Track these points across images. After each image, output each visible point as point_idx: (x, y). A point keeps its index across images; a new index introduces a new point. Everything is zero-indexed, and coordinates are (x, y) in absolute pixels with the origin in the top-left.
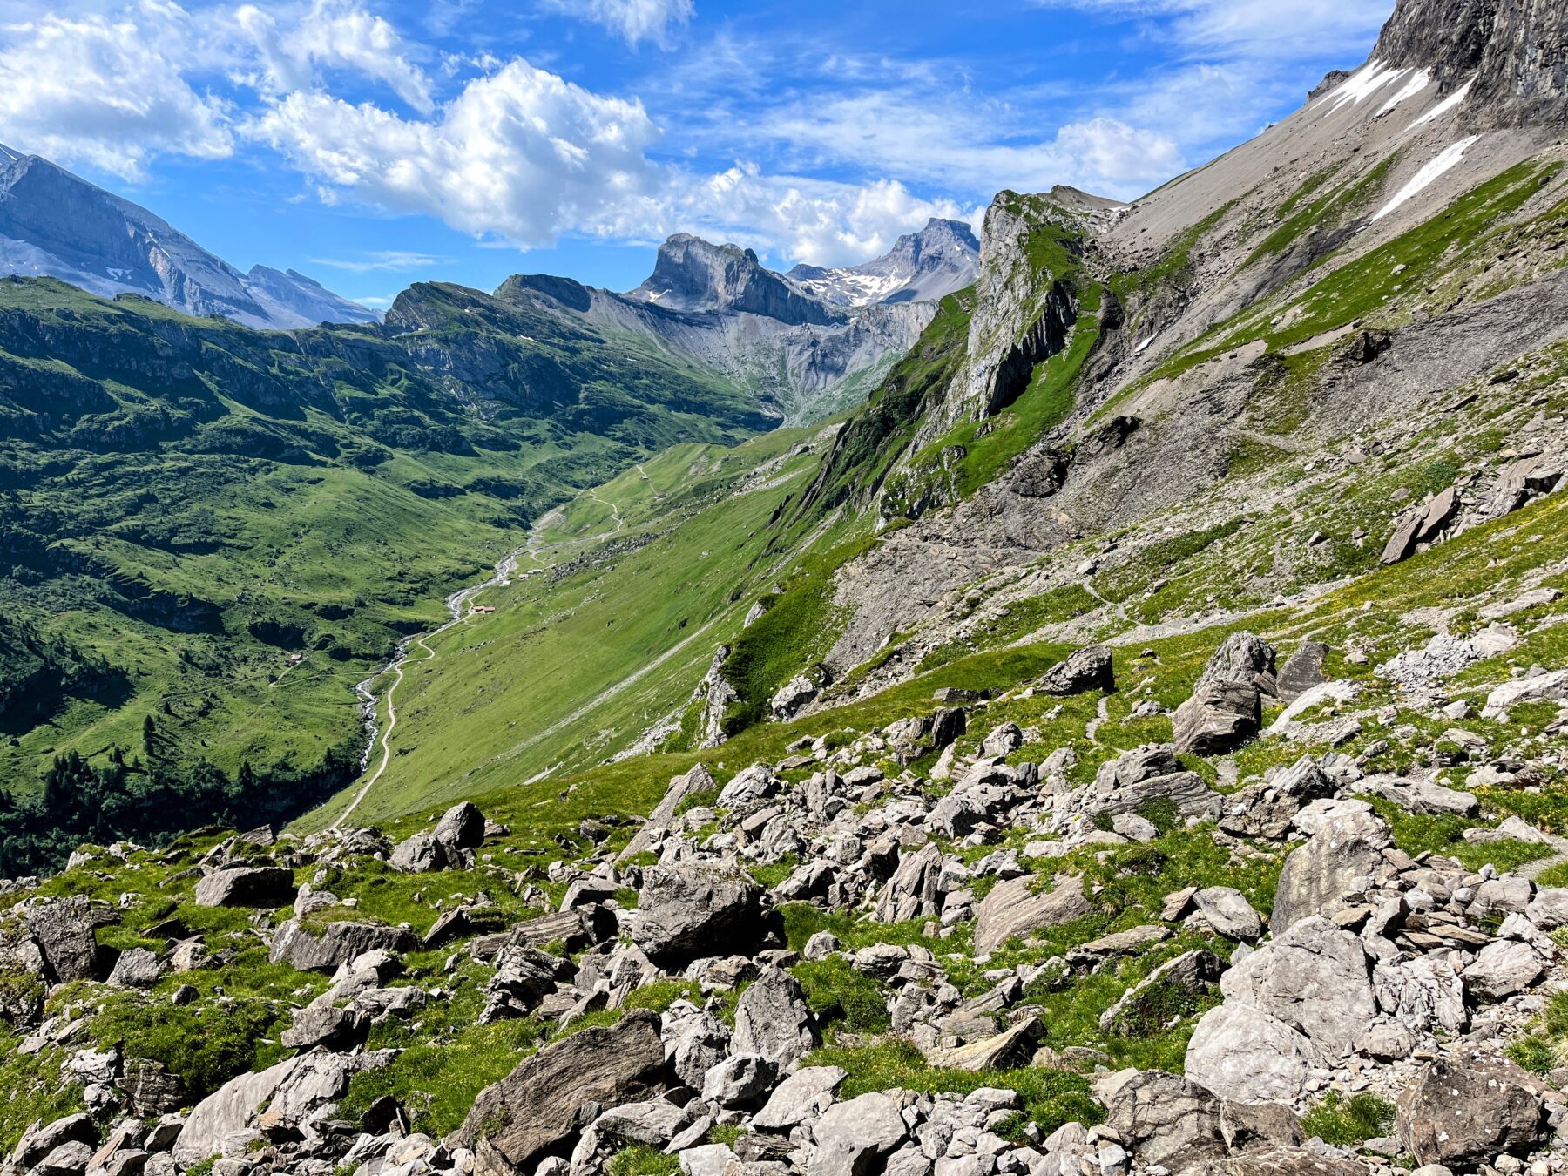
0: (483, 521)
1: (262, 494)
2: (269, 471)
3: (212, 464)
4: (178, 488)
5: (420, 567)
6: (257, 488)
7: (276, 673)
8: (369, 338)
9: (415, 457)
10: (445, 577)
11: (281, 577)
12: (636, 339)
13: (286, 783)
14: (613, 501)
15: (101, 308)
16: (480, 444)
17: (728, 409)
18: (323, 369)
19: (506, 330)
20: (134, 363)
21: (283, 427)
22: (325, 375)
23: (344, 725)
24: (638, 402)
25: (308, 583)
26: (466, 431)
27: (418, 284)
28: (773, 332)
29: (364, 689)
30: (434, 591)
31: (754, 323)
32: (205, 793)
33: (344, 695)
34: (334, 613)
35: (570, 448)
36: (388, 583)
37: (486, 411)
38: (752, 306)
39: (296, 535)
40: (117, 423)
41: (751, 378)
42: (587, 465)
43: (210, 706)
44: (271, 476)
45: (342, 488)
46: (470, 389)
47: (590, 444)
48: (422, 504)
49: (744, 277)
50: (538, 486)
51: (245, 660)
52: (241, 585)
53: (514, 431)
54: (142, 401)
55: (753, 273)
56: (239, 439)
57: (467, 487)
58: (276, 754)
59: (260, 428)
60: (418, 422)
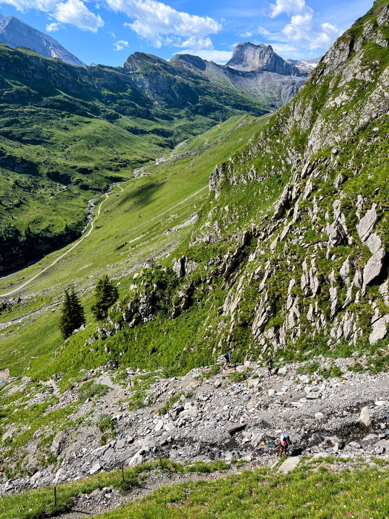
0: (154, 144)
1: (64, 125)
2: (69, 117)
3: (46, 112)
4: (28, 119)
5: (124, 157)
6: (63, 122)
7: (54, 192)
8: (117, 72)
9: (131, 119)
10: (134, 162)
11: (65, 156)
12: (222, 81)
13: (46, 238)
14: (207, 138)
15: (7, 49)
16: (157, 116)
17: (256, 109)
18: (97, 82)
19: (170, 73)
20: (19, 71)
21: (78, 102)
22: (97, 84)
23: (78, 215)
24: (221, 104)
25: (76, 159)
26: (153, 111)
27: (137, 53)
28: (277, 79)
29: (91, 202)
30: (129, 167)
31: (269, 76)
32: (8, 239)
33: (82, 204)
34: (84, 171)
35: (193, 121)
36: (110, 162)
37: (161, 104)
38: (269, 69)
39: (75, 140)
40: (7, 92)
41: (267, 98)
42: (199, 127)
43: (21, 203)
44: (70, 119)
45: (98, 125)
46: (155, 95)
47: (200, 119)
48: (131, 135)
49: (267, 56)
50: (178, 133)
51: (43, 186)
52: (47, 157)
53: (171, 113)
54: (19, 85)
55: (271, 54)
56: (58, 104)
57: (150, 131)
58: (44, 225)
59: (67, 100)
60: (134, 106)
